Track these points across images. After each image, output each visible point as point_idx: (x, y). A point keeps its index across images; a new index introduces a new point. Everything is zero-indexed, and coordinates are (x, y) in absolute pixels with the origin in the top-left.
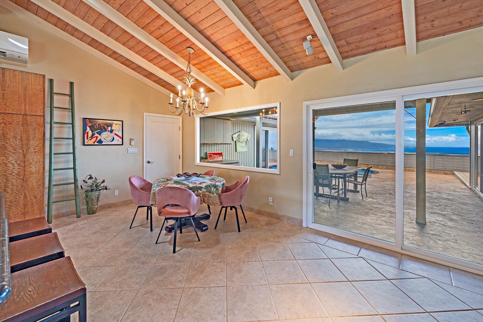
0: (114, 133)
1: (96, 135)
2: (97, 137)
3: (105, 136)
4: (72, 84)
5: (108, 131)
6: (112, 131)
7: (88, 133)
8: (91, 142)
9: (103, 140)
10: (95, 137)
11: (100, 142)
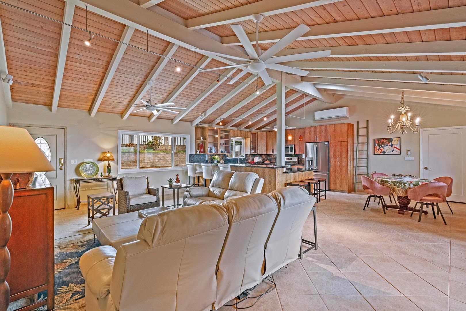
0: (393, 147)
1: (381, 148)
2: (382, 150)
3: (387, 149)
4: (367, 121)
5: (389, 145)
6: (392, 145)
7: (376, 147)
8: (378, 153)
9: (385, 151)
10: (381, 149)
11: (384, 152)
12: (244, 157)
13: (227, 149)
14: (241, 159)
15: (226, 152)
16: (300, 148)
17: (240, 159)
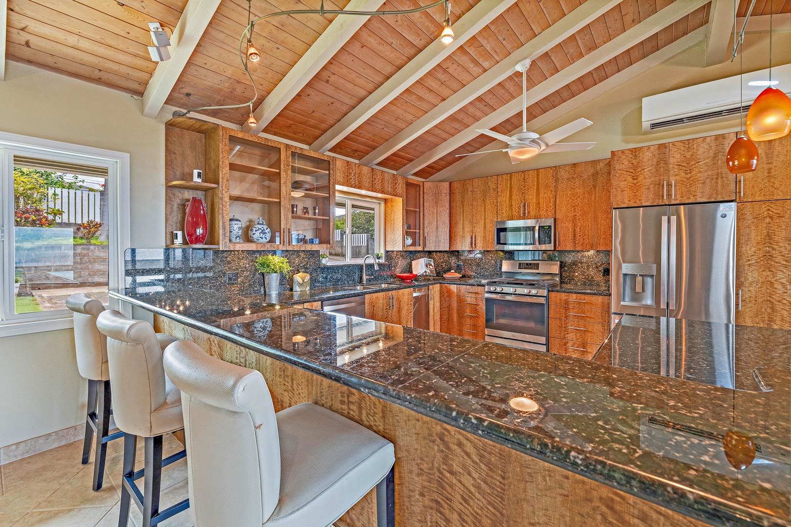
12: (382, 261)
13: (323, 233)
14: (371, 266)
15: (317, 241)
16: (578, 230)
17: (367, 265)
